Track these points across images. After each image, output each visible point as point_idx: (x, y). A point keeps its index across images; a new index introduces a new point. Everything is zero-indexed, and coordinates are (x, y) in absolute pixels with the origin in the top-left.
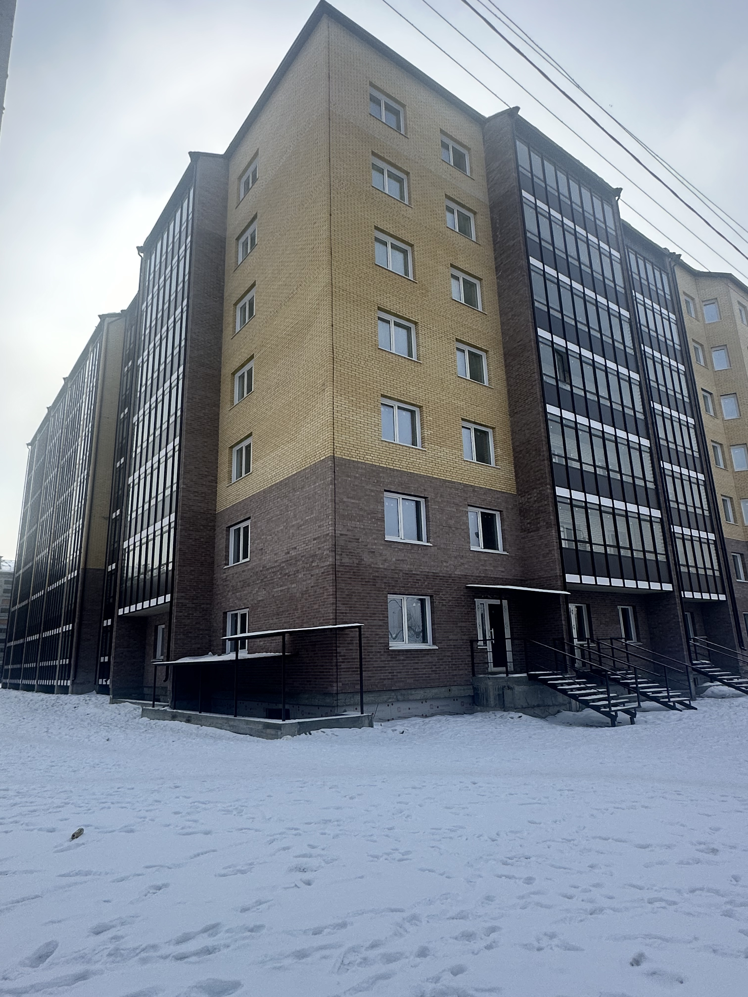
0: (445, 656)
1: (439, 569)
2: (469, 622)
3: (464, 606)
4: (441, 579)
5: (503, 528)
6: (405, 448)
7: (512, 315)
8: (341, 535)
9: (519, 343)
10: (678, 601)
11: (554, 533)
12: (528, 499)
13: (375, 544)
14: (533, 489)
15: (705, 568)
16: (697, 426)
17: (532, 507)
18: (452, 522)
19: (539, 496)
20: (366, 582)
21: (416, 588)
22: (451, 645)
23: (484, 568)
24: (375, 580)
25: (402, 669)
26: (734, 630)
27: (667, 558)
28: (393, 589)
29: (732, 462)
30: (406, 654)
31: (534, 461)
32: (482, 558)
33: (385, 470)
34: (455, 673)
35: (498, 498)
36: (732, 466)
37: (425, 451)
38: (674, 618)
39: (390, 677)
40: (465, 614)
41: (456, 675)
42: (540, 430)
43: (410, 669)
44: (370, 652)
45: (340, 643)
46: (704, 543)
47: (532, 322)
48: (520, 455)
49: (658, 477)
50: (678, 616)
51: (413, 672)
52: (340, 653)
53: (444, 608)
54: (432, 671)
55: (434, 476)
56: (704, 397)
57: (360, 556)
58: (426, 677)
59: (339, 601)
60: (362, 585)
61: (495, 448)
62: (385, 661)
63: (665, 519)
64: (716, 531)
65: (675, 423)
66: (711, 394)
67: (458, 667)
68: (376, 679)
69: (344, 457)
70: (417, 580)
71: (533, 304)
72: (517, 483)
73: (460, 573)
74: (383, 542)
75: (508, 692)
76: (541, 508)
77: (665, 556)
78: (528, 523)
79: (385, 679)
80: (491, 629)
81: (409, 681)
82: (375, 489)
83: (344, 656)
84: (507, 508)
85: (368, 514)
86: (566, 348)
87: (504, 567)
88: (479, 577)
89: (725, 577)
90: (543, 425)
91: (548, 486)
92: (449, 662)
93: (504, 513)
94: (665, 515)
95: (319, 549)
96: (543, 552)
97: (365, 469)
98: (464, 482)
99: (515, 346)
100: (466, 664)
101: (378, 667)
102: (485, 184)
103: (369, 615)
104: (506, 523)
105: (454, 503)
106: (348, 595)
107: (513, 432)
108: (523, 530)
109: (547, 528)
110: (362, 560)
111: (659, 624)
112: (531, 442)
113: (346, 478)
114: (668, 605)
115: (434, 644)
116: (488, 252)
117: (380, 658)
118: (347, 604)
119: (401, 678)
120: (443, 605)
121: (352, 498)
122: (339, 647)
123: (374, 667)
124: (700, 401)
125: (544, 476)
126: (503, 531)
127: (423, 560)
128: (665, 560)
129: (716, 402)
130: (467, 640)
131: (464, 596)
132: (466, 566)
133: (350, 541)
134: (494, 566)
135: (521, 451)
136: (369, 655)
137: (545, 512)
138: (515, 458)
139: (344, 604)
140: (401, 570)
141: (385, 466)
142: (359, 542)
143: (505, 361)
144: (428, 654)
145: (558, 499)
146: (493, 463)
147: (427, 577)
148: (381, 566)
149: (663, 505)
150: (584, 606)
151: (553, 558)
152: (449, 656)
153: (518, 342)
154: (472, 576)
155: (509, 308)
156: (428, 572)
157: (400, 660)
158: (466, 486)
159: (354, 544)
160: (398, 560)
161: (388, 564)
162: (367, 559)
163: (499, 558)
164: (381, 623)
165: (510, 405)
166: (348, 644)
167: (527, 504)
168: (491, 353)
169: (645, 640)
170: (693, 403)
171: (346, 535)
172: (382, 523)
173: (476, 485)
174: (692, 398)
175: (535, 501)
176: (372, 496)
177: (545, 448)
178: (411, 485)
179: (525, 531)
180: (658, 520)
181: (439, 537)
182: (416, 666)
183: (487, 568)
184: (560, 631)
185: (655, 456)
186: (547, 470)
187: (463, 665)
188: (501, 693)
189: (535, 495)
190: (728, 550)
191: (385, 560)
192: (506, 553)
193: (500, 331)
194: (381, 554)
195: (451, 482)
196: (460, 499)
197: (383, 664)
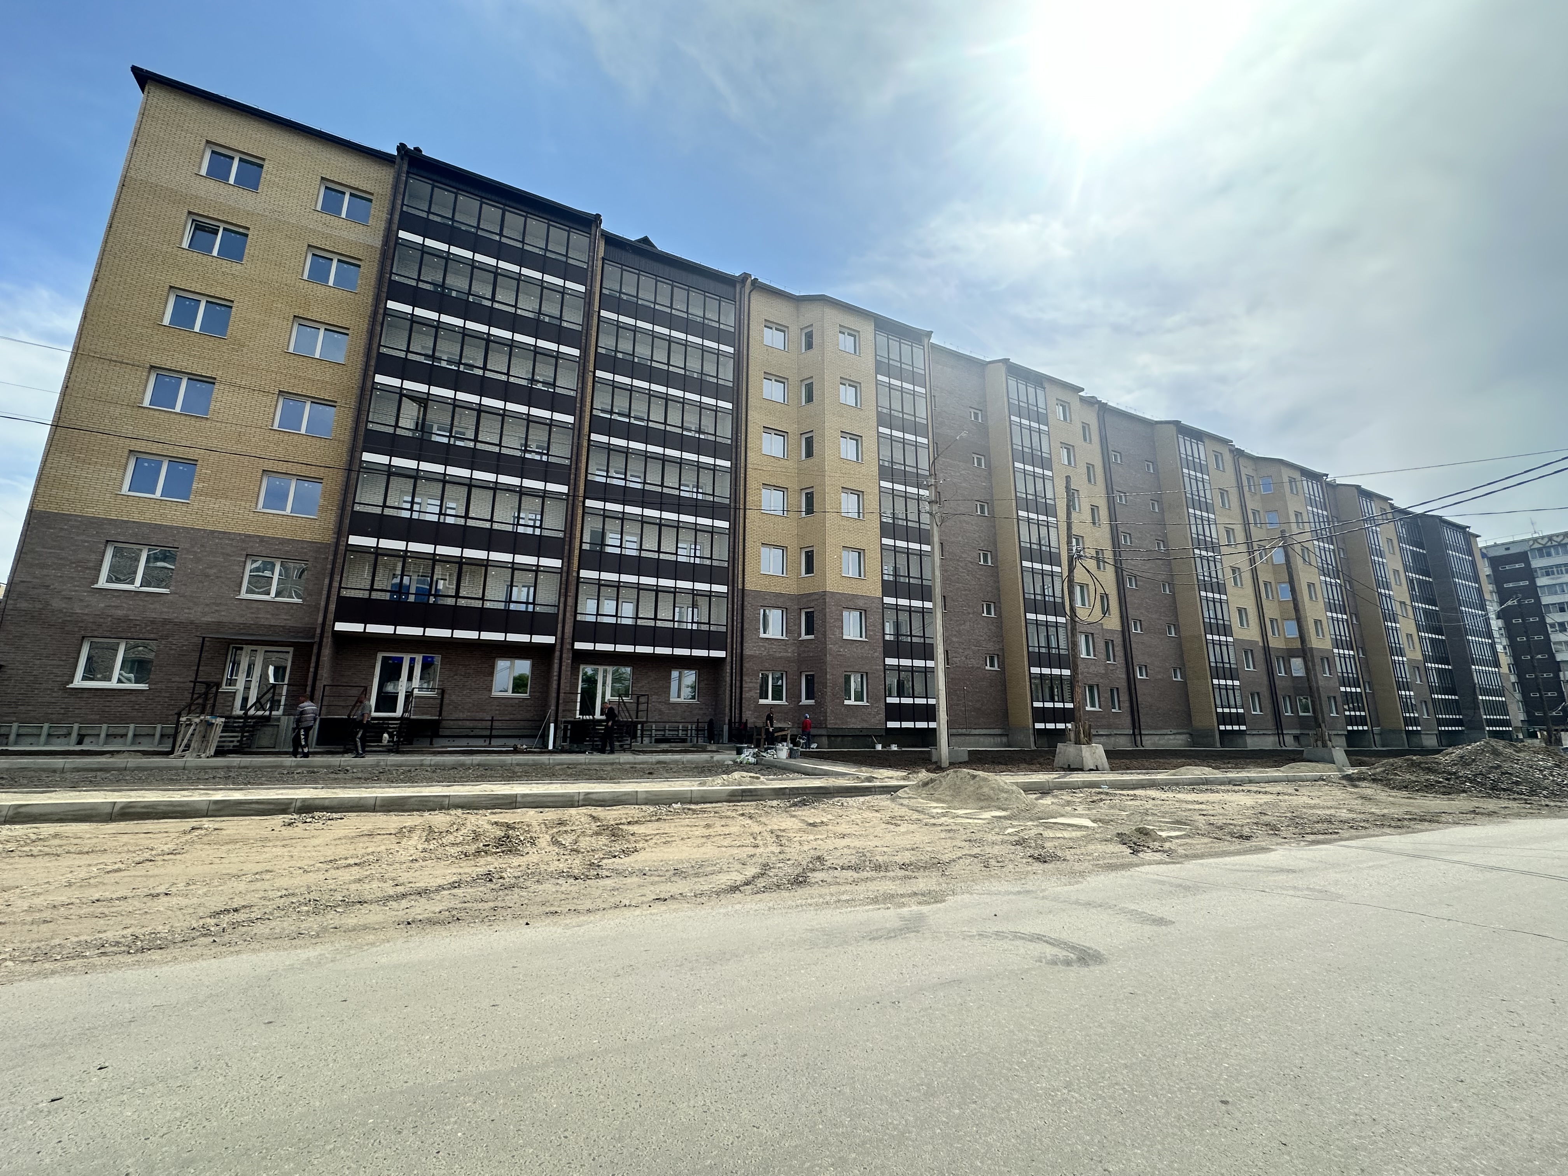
0: (158, 697)
1: (175, 615)
4: (174, 625)
5: (306, 577)
10: (560, 654)
13: (78, 591)
16: (734, 469)
18: (213, 571)
20: (49, 625)
21: (132, 632)
24: (64, 623)
25: (83, 706)
27: (558, 609)
28: (91, 632)
30: (95, 693)
32: (257, 606)
33: (113, 522)
35: (304, 548)
37: (188, 503)
39: (62, 712)
41: (172, 715)
43: (96, 706)
49: (569, 525)
51: (101, 709)
53: (173, 652)
54: (132, 710)
55: (195, 527)
57: (46, 602)
58: (119, 715)
60: (43, 628)
62: (58, 698)
64: (732, 583)
68: (39, 713)
69: (48, 510)
70: (134, 625)
74: (90, 590)
77: (554, 608)
79: (53, 714)
81: (90, 717)
82: (90, 540)
84: (316, 558)
85: (73, 563)
87: (292, 616)
88: (246, 624)
89: (730, 632)
92: (166, 702)
93: (310, 563)
97: (81, 521)
98: (248, 533)
101: (44, 703)
103: (45, 655)
104: (309, 573)
105: (223, 554)
110: (50, 605)
113: (46, 530)
117: (49, 695)
119: (80, 714)
120: (171, 649)
121: (50, 549)
123: (38, 702)
127: (150, 606)
128: (553, 612)
132: (223, 613)
133: (34, 588)
134: (273, 614)
140: (110, 616)
141: (116, 518)
142: (48, 589)
144: (130, 694)
145: (351, 548)
147: (153, 622)
148: (79, 611)
149: (566, 554)
152: (164, 697)
154: (231, 623)
156: (155, 618)
157: (81, 698)
158: (250, 536)
159: (41, 591)
160: (109, 606)
161: (89, 610)
162: (58, 604)
163: (285, 606)
164: (62, 663)
169: (538, 694)
171: (30, 582)
172: (94, 572)
173: (268, 535)
176: (84, 546)
178: (154, 536)
180: (553, 569)
181: (186, 585)
182: (108, 704)
183: (261, 616)
191: (87, 606)
192: (300, 602)
193: (362, 380)
194: (81, 600)
195: (225, 533)
196: (234, 549)
197: (53, 700)
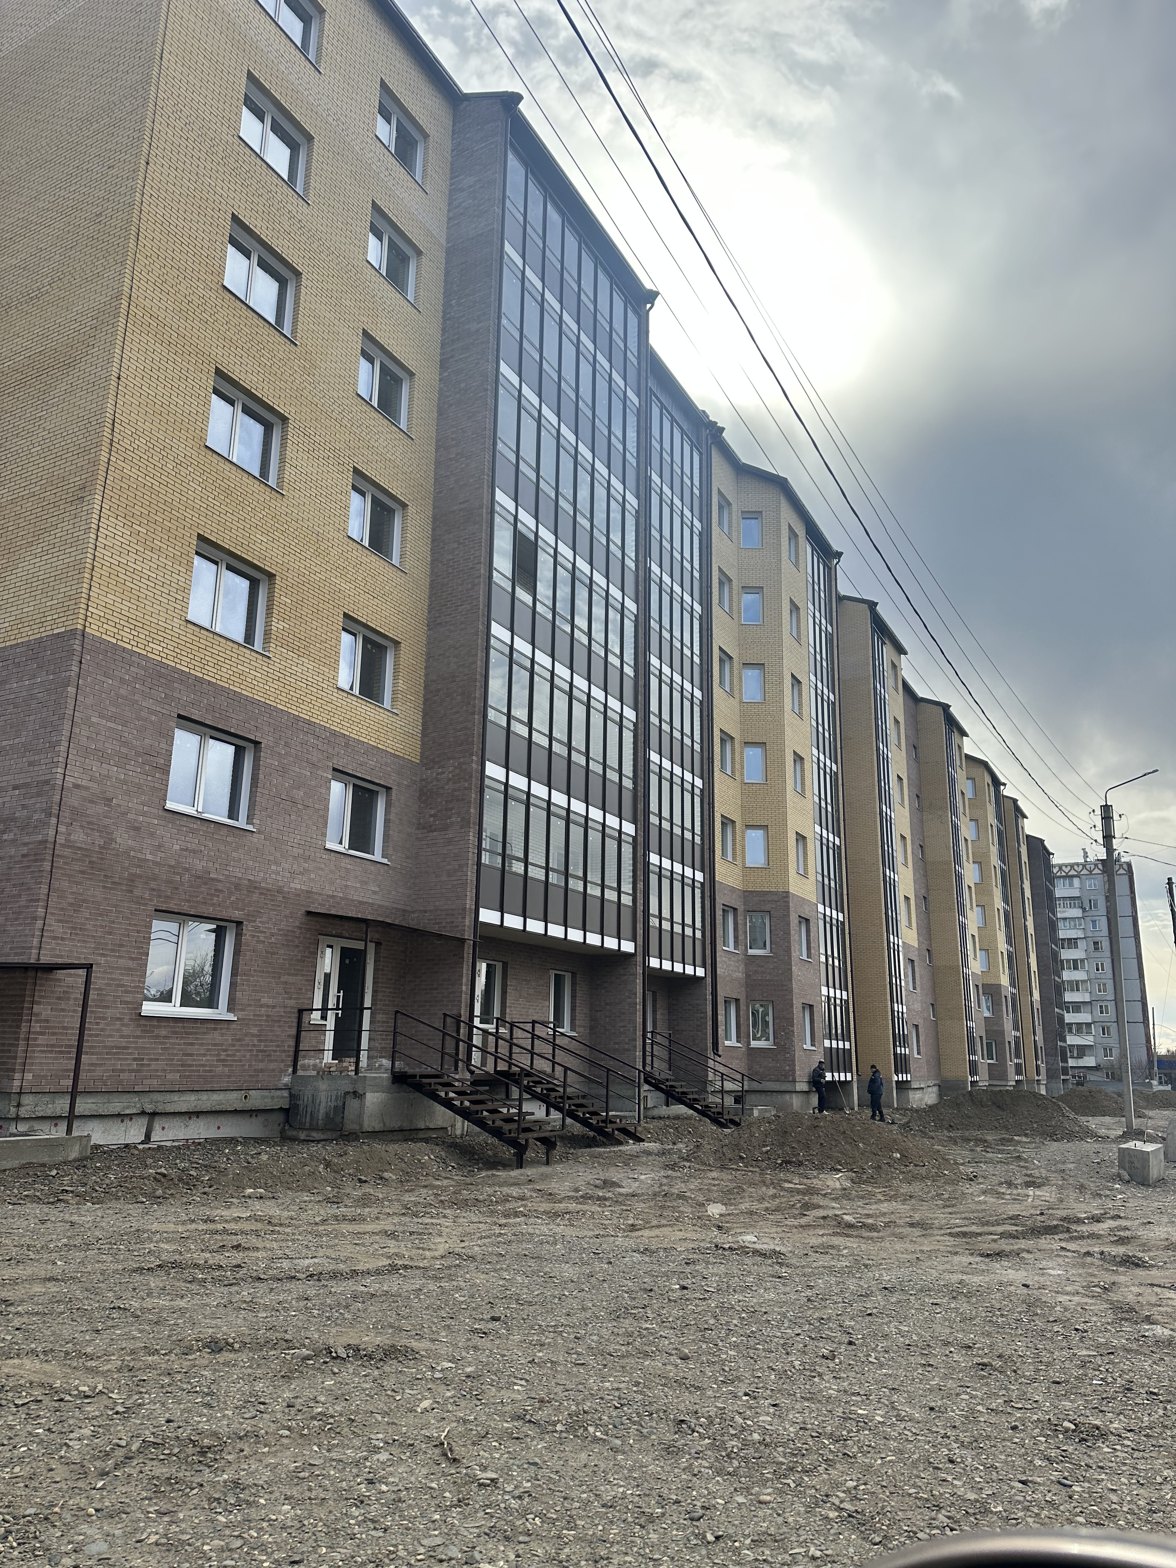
0: (246, 1035)
1: (262, 874)
2: (303, 975)
3: (297, 946)
4: (261, 894)
5: (388, 817)
6: (231, 644)
7: (457, 454)
8: (76, 786)
9: (462, 506)
10: (640, 970)
11: (472, 838)
12: (438, 774)
13: (144, 814)
14: (449, 759)
15: (683, 925)
16: (705, 704)
17: (443, 788)
18: (299, 794)
19: (457, 771)
20: (114, 883)
21: (213, 905)
22: (262, 1016)
23: (344, 883)
24: (133, 881)
25: (161, 1054)
26: (710, 1023)
27: (634, 901)
28: (166, 902)
29: (742, 768)
30: (174, 1027)
31: (456, 713)
32: (343, 865)
33: (183, 678)
34: (261, 1066)
35: (386, 764)
36: (742, 775)
37: (269, 658)
38: (630, 998)
39: (135, 1067)
40: (297, 960)
41: (262, 1071)
42: (475, 662)
43: (176, 1055)
44: (100, 1018)
45: (42, 997)
46: (688, 885)
47: (488, 475)
48: (436, 698)
49: (641, 774)
50: (636, 994)
51: (181, 1060)
52: (37, 1015)
53: (261, 946)
54: (218, 1061)
55: (279, 706)
56: (721, 660)
57: (108, 833)
58: (204, 1071)
59: (52, 914)
60: (104, 887)
61: (395, 677)
62: (129, 1037)
63: (640, 839)
64: (707, 870)
65: (675, 693)
66: (731, 658)
67: (269, 1055)
68: (106, 1071)
69: (104, 636)
70: (216, 890)
71: (495, 444)
72: (423, 744)
73: (298, 886)
74: (161, 813)
75: (353, 1104)
76: (456, 793)
77: (631, 898)
78: (431, 816)
79: (122, 1071)
80: (339, 992)
81: (170, 1076)
82: (158, 709)
83: (47, 1021)
84: (399, 785)
85: (138, 754)
86: (536, 534)
87: (379, 886)
88: (333, 897)
89: (708, 941)
90: (481, 655)
91: (474, 758)
92: (254, 1045)
93: (394, 793)
94: (641, 833)
95: (24, 807)
96: (449, 867)
97: (145, 669)
98: (332, 727)
99: (455, 508)
100: (284, 1051)
101: (112, 1047)
102: (445, 209)
103: (110, 947)
104: (393, 810)
105: (308, 761)
106: (71, 904)
107: (430, 657)
108: (421, 826)
109: (462, 827)
110: (112, 840)
111: (607, 1004)
112: (458, 679)
113: (103, 679)
114: (625, 975)
115: (230, 1010)
116: (433, 331)
117: (118, 1030)
118: (67, 922)
119: (157, 1071)
120: (258, 942)
121: (109, 719)
122: (39, 1003)
123: (105, 1047)
124: (714, 665)
125: (470, 740)
126: (387, 821)
127: (234, 854)
128: (631, 904)
129: (736, 672)
130: (292, 1007)
131: (300, 928)
132: (313, 876)
133: (92, 802)
134: (361, 882)
135: (438, 690)
136: (98, 1024)
137: (463, 800)
138: (426, 700)
139: (60, 921)
140: (187, 870)
141: (187, 670)
142: (109, 806)
143: (433, 530)
144: (215, 1029)
145: (487, 782)
146: (387, 704)
147: (237, 887)
148: (149, 857)
149: (640, 817)
150: (499, 966)
151: (464, 878)
152: (253, 1035)
153: (460, 503)
154: (320, 894)
155: (453, 439)
156: (240, 879)
157: (157, 1037)
158: (334, 733)
159: (101, 809)
160: (186, 850)
161: (163, 855)
162: (123, 839)
163: (372, 868)
164: (131, 964)
165: (431, 609)
166: (59, 998)
167: (435, 783)
168: (411, 510)
169: (582, 1029)
170: (705, 666)
171: (87, 788)
172: (164, 777)
173: (352, 735)
174: (705, 657)
175: (449, 780)
176: (151, 722)
177: (478, 693)
178: (233, 715)
179: (424, 828)
180: (630, 840)
181: (271, 817)
182: (190, 1049)
183: (349, 883)
184: (456, 1003)
185: (641, 738)
186: (477, 730)
187: (278, 1054)
188: (340, 1104)
189: (451, 769)
190: (720, 901)
191: (160, 846)
192: (385, 861)
193: (432, 474)
194: (152, 835)
195: (309, 723)
196: (320, 756)
197: (123, 1042)
